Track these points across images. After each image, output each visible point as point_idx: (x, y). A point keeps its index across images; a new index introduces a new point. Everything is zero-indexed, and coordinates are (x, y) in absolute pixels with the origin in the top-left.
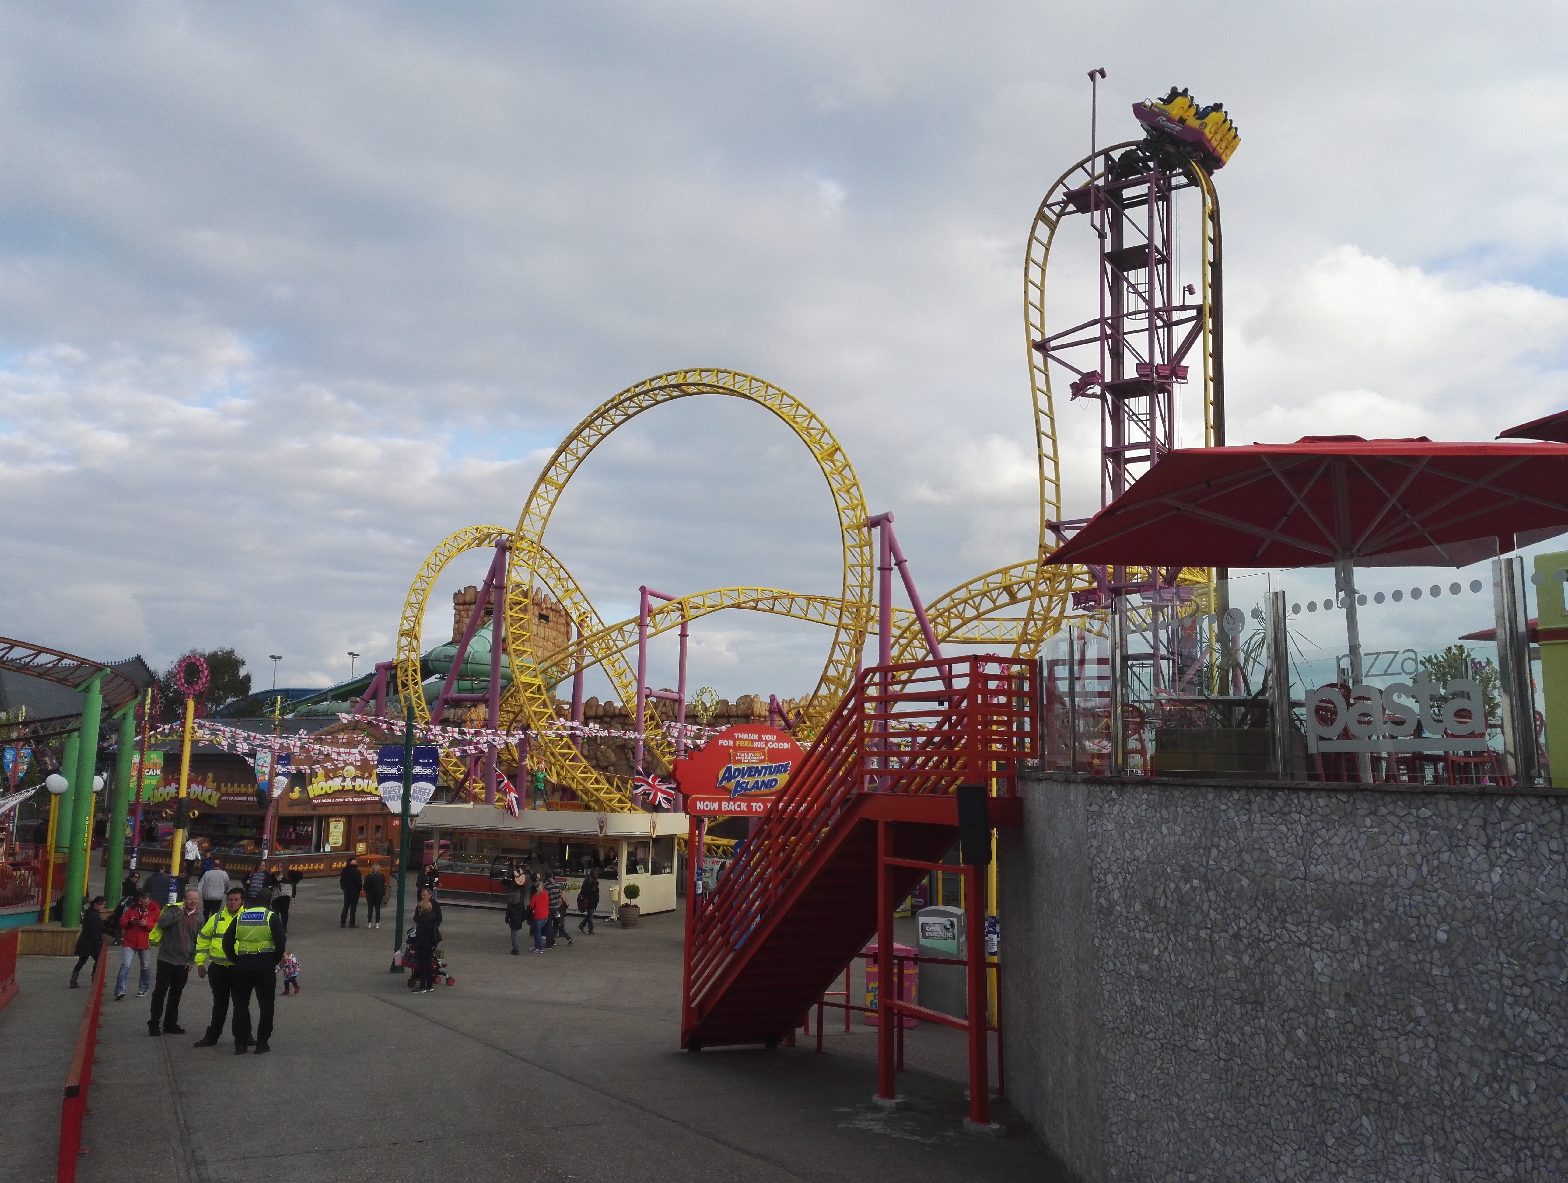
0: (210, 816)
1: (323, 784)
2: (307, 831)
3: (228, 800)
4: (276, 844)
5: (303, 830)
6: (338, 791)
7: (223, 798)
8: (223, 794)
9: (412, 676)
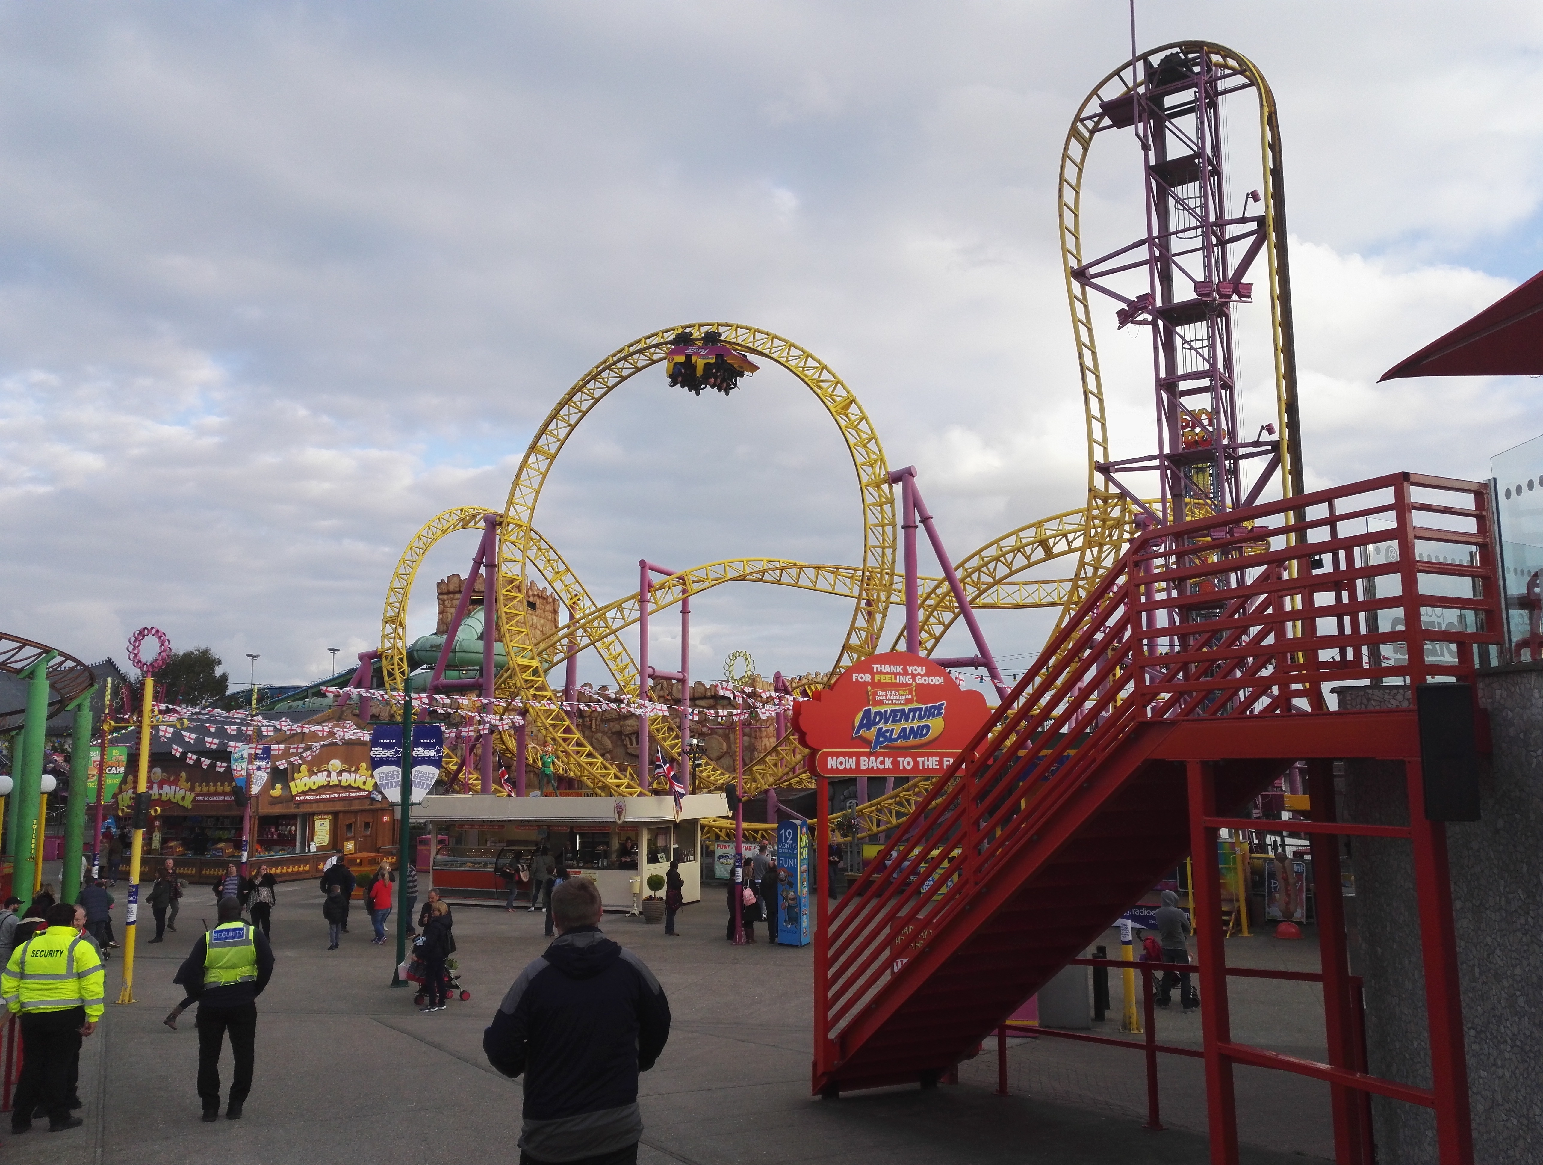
0: (185, 818)
1: (306, 780)
2: (290, 830)
3: (203, 801)
4: (257, 846)
5: (285, 830)
6: (323, 787)
7: (197, 798)
8: (198, 795)
9: (399, 664)
